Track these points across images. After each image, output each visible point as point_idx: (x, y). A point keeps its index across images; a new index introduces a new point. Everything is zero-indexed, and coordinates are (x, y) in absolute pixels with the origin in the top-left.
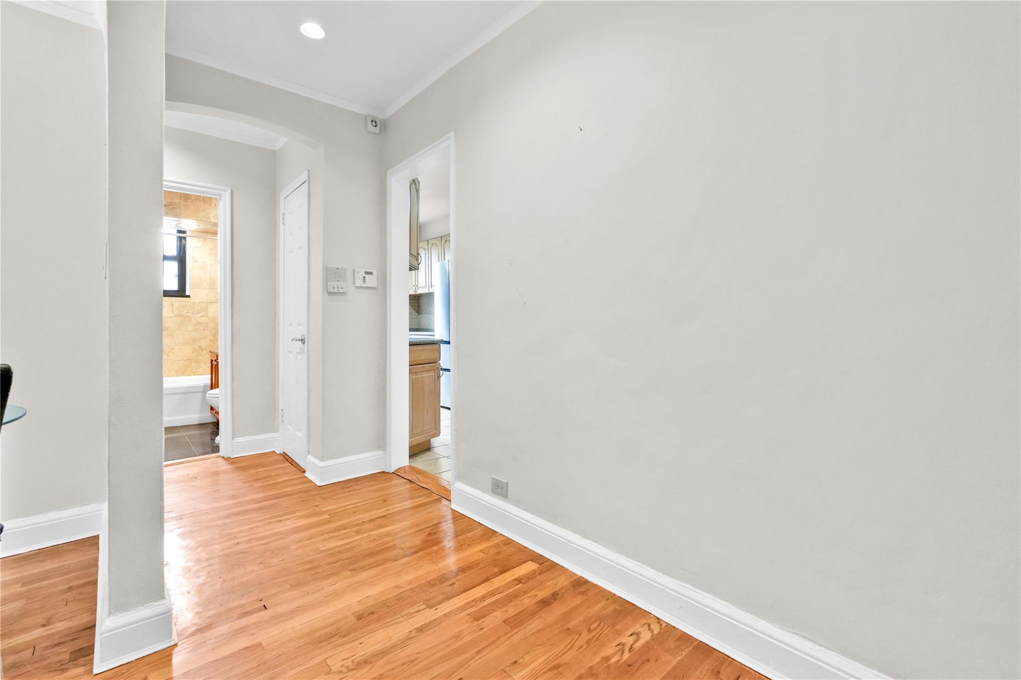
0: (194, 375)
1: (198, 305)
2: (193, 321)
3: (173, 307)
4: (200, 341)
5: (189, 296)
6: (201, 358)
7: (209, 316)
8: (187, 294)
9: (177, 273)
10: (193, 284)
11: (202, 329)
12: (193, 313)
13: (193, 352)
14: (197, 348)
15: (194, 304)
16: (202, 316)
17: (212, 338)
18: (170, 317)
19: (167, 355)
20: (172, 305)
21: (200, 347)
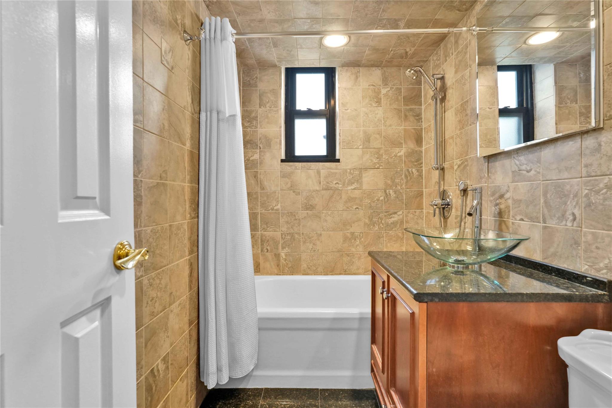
0: (345, 274)
1: (350, 173)
2: (344, 196)
3: (320, 177)
4: (353, 225)
5: (338, 161)
6: (353, 249)
7: (364, 188)
8: (337, 157)
9: (324, 133)
10: (343, 142)
11: (355, 207)
12: (344, 185)
13: (344, 241)
14: (349, 235)
15: (346, 171)
16: (355, 189)
17: (367, 221)
18: (317, 190)
19: (314, 244)
20: (319, 173)
21: (353, 233)
